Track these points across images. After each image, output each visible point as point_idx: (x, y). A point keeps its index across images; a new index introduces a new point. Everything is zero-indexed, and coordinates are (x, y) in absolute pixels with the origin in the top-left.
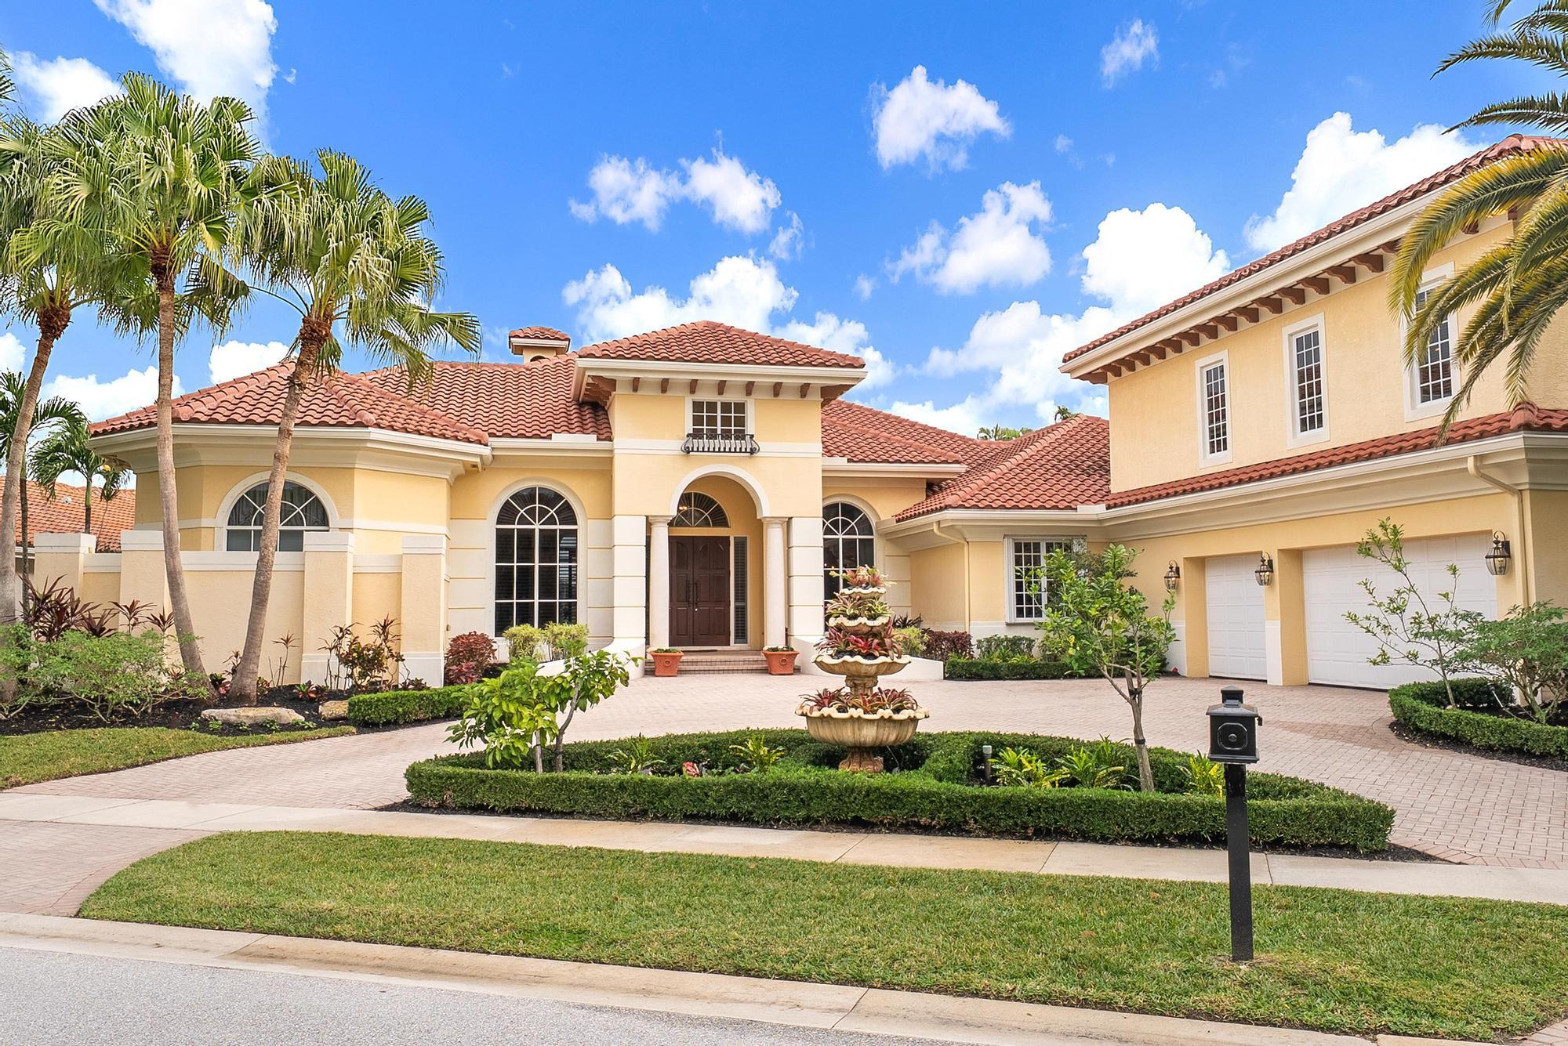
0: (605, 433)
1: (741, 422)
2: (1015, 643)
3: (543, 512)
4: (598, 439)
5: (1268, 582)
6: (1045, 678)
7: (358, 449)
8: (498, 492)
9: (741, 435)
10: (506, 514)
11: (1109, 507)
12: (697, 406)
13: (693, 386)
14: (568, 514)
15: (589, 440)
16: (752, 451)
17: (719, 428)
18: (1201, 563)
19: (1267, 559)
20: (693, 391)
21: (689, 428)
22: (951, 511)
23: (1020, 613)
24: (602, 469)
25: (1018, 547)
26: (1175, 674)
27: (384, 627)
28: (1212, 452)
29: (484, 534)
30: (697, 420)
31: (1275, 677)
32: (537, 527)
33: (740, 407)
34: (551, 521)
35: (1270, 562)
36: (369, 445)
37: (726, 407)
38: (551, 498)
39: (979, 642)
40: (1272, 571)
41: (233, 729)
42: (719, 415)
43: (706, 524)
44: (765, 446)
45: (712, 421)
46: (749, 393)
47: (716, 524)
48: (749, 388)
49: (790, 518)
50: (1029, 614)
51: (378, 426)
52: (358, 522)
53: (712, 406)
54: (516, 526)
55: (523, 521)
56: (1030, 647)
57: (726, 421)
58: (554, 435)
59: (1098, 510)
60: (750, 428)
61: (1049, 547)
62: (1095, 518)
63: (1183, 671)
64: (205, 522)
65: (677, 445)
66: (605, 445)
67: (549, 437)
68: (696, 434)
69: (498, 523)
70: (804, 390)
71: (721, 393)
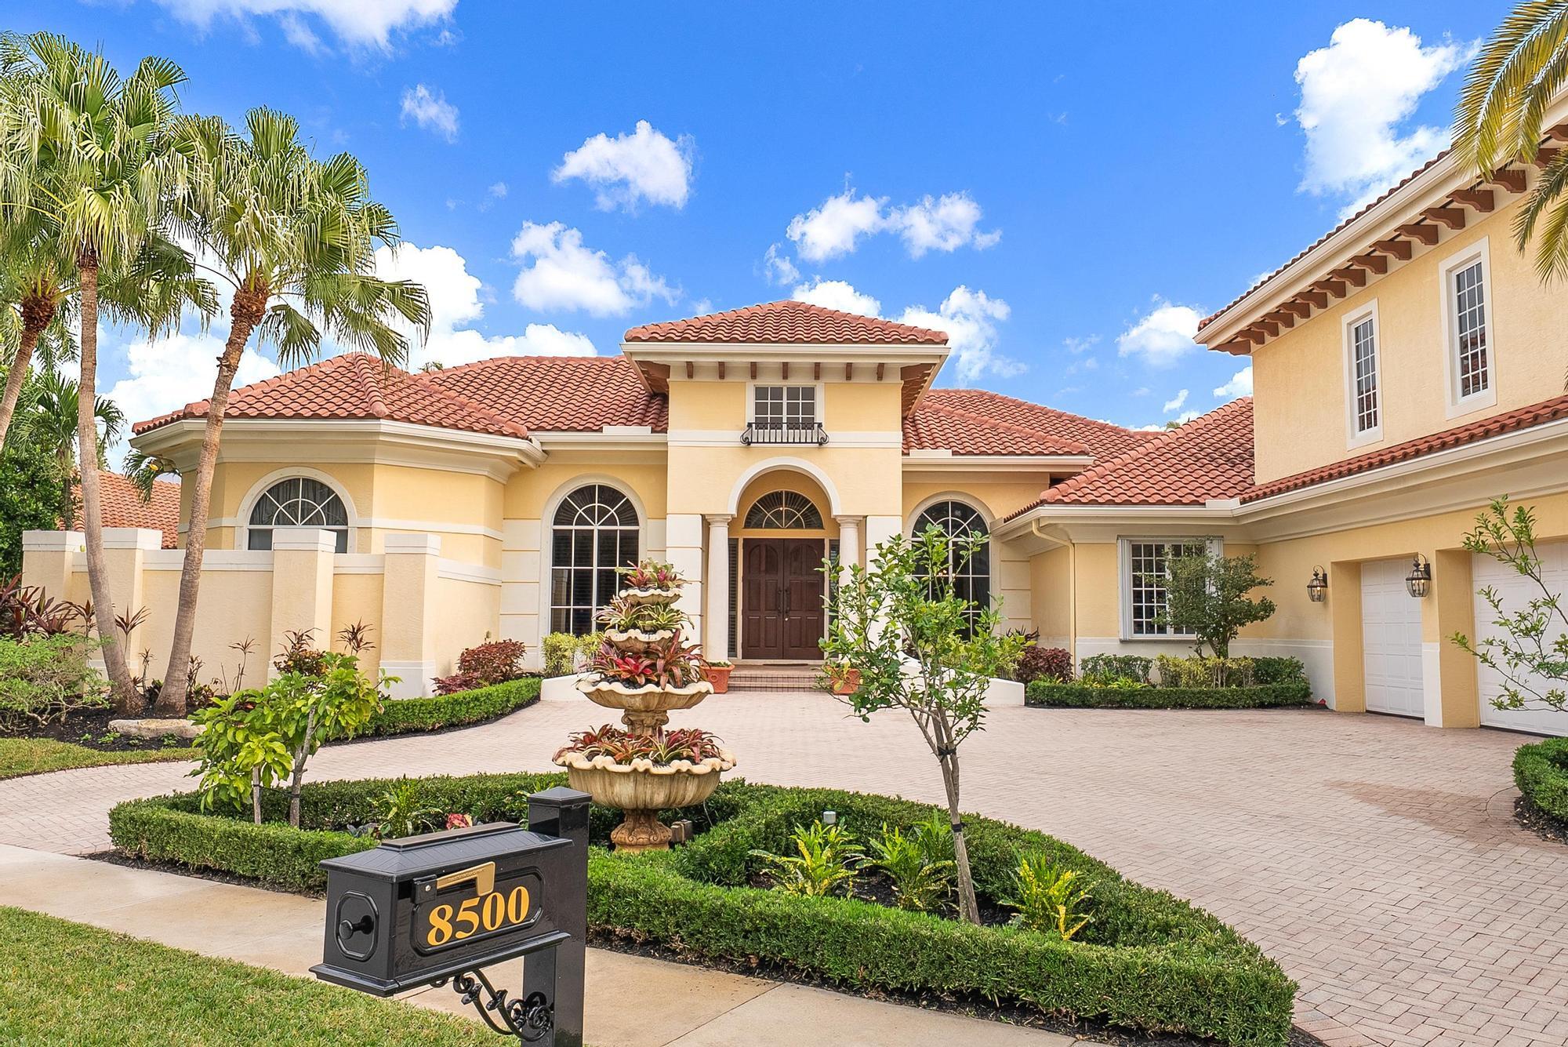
0: (660, 425)
1: (810, 409)
2: (1128, 662)
3: (603, 512)
4: (653, 431)
5: (1424, 593)
6: (1148, 707)
7: (375, 442)
8: (553, 491)
9: (809, 424)
10: (564, 514)
11: (1243, 502)
12: (760, 393)
13: (754, 371)
14: (629, 514)
15: (642, 433)
16: (822, 442)
17: (785, 416)
18: (1355, 569)
19: (1422, 562)
20: (754, 376)
21: (751, 417)
22: (1047, 507)
23: (1138, 627)
24: (656, 463)
25: (1136, 550)
26: (1322, 707)
27: (354, 634)
28: (1362, 428)
29: (539, 534)
30: (760, 409)
31: (1434, 717)
32: (596, 527)
33: (809, 393)
34: (611, 521)
35: (1427, 566)
36: (381, 438)
37: (793, 393)
38: (610, 495)
39: (1085, 662)
40: (1429, 578)
41: (126, 743)
42: (785, 401)
43: (798, 525)
44: (834, 436)
45: (777, 409)
46: (817, 377)
47: (809, 526)
48: (817, 371)
49: (866, 517)
50: (1150, 629)
51: (391, 417)
52: (376, 521)
53: (777, 393)
54: (574, 527)
55: (581, 521)
56: (1146, 668)
57: (793, 409)
58: (606, 427)
59: (1230, 506)
60: (819, 417)
61: (1177, 550)
62: (1230, 514)
63: (1332, 704)
64: (226, 521)
65: (735, 436)
66: (658, 437)
67: (600, 430)
68: (761, 424)
69: (555, 523)
70: (880, 372)
71: (785, 377)
